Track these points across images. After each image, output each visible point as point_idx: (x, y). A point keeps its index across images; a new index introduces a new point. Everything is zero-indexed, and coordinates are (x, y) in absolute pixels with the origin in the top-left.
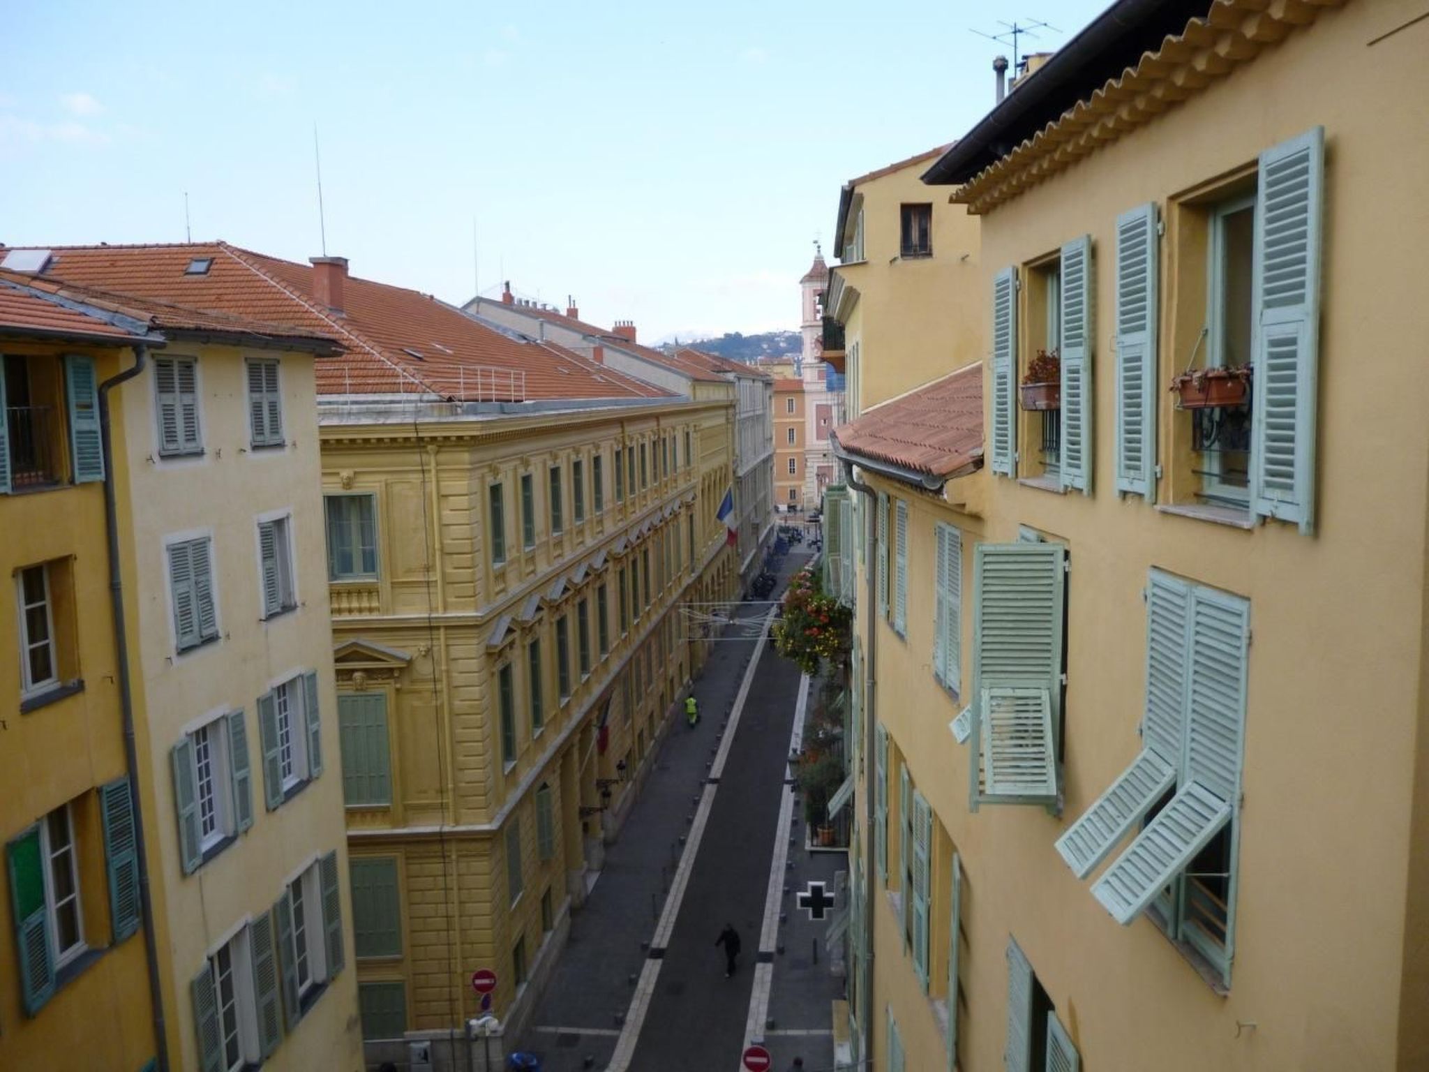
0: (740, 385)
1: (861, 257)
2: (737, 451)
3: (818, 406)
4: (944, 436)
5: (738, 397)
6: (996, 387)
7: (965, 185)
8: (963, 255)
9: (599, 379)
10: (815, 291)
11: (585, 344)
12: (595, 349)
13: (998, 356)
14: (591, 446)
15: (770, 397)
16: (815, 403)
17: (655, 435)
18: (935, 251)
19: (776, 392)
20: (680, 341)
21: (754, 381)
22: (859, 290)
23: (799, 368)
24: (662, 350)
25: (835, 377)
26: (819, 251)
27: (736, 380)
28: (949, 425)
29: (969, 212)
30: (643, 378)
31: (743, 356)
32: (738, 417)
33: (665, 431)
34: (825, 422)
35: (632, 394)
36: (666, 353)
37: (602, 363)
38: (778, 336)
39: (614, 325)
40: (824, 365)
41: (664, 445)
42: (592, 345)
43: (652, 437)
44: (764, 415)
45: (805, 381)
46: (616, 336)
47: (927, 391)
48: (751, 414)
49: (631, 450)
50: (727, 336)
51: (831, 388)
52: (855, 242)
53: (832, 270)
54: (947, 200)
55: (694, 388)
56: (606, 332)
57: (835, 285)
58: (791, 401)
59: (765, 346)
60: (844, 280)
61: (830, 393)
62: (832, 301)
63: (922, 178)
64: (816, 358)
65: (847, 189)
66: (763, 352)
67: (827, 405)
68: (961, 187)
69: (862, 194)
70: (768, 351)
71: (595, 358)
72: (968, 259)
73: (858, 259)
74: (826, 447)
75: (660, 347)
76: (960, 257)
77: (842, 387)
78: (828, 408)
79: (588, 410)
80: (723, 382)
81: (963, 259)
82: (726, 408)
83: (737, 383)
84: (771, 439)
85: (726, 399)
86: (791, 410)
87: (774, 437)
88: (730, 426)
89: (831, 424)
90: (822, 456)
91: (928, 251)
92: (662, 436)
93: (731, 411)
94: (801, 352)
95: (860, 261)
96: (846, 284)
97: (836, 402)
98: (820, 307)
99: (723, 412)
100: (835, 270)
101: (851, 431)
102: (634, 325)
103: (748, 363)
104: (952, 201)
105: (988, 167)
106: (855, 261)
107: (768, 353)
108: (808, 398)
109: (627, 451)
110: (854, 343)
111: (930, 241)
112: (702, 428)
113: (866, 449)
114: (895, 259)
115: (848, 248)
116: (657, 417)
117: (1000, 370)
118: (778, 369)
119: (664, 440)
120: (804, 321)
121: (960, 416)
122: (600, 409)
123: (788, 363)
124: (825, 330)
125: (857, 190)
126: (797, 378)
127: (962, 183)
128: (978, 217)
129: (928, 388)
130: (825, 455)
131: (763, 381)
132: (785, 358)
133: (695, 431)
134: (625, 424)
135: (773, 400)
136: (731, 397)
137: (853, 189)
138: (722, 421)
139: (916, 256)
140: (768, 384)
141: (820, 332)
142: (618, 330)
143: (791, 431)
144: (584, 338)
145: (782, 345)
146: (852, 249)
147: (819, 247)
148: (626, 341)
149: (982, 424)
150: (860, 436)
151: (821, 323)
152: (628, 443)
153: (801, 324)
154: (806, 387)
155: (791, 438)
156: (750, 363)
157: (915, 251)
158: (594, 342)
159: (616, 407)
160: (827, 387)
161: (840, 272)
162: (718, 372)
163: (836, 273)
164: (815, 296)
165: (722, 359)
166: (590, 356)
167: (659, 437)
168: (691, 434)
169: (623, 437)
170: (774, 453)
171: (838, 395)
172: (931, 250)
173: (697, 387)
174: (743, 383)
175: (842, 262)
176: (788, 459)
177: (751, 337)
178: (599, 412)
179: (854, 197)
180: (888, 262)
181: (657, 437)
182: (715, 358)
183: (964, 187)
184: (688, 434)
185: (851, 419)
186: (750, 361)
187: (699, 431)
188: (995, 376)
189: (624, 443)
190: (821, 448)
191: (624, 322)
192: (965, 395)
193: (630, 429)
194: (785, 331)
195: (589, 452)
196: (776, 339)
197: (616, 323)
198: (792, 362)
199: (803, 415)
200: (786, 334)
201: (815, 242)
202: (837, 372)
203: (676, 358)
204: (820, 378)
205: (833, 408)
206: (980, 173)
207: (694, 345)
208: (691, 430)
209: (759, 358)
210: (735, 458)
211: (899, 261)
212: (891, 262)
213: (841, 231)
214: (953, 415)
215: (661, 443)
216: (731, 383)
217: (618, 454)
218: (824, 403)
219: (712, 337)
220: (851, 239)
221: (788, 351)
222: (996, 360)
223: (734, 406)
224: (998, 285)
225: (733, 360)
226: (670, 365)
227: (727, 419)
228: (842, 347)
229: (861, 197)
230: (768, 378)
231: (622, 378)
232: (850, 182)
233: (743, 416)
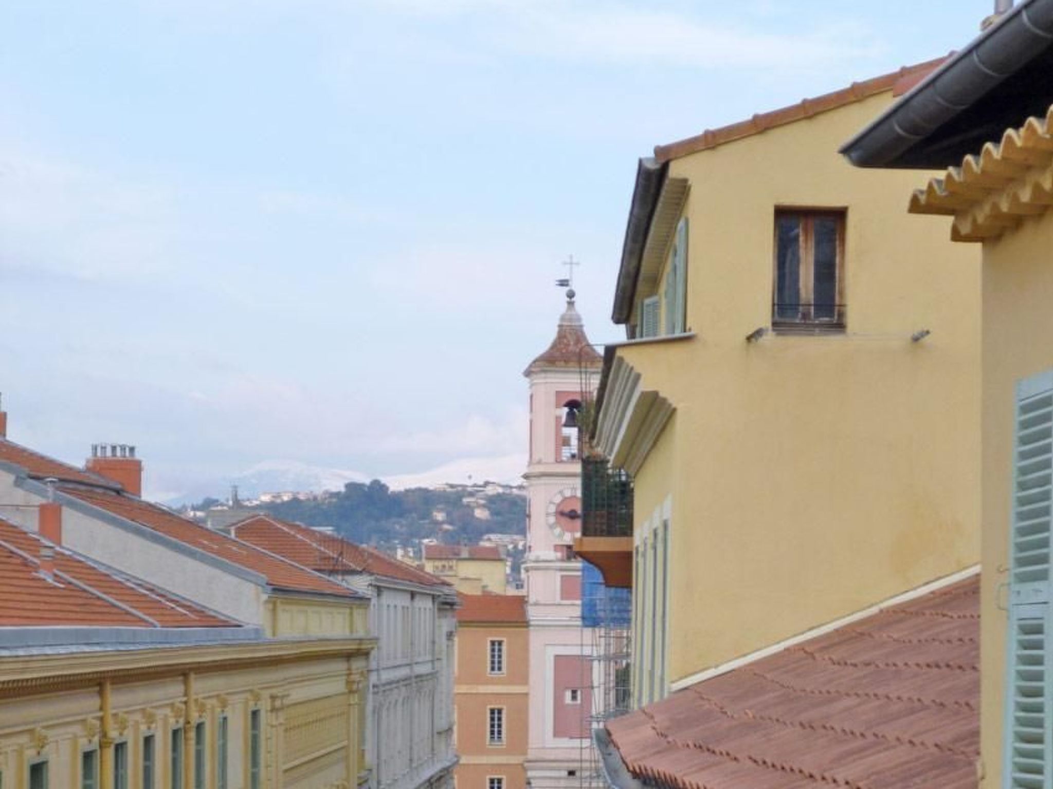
0: (380, 606)
1: (679, 325)
2: (370, 759)
3: (557, 657)
4: (881, 759)
5: (374, 633)
6: (1015, 650)
7: (951, 170)
8: (916, 331)
9: (50, 580)
10: (559, 394)
11: (20, 496)
12: (43, 508)
13: (1023, 579)
14: (24, 739)
15: (450, 635)
16: (552, 652)
17: (177, 716)
18: (852, 319)
19: (463, 623)
20: (242, 495)
21: (413, 595)
22: (673, 401)
23: (516, 569)
24: (200, 514)
25: (602, 594)
26: (571, 304)
27: (370, 593)
28: (890, 731)
29: (957, 236)
30: (154, 581)
31: (388, 536)
32: (373, 678)
33: (202, 709)
34: (574, 698)
35: (125, 617)
36: (209, 525)
37: (59, 544)
38: (471, 494)
39: (89, 454)
40: (578, 564)
41: (199, 740)
42: (38, 500)
43: (172, 721)
44: (433, 675)
45: (532, 599)
46: (94, 478)
47: (828, 643)
48: (404, 672)
49: (120, 748)
50: (352, 487)
51: (590, 619)
52: (663, 287)
53: (611, 350)
54: (906, 203)
55: (274, 611)
56: (71, 469)
57: (618, 387)
58: (496, 646)
59: (440, 516)
60: (638, 377)
61: (588, 631)
62: (606, 425)
63: (846, 151)
64: (557, 548)
65: (652, 166)
66: (434, 529)
67: (581, 658)
68: (941, 174)
69: (685, 181)
70: (446, 527)
71: (42, 531)
72: (927, 339)
73: (673, 330)
74: (576, 755)
75: (194, 508)
76: (909, 336)
77: (622, 618)
78: (584, 662)
79: (21, 652)
80: (343, 597)
81: (916, 339)
82: (349, 656)
83: (374, 601)
84: (450, 730)
85: (347, 633)
86: (496, 665)
87: (455, 728)
88: (354, 699)
89: (588, 700)
90: (565, 773)
91: (835, 319)
92: (195, 718)
93: (358, 664)
94: (523, 532)
95: (678, 334)
96: (644, 386)
97: (602, 652)
98: (573, 432)
99: (340, 666)
100: (619, 353)
101: (647, 732)
102: (138, 456)
103: (400, 553)
104: (916, 207)
105: (1010, 132)
106: (663, 335)
107: (447, 531)
108: (536, 639)
109: (110, 753)
110: (657, 523)
111: (842, 294)
112: (286, 701)
113: (687, 780)
114: (758, 333)
115: (647, 301)
116: (183, 673)
117: (1029, 612)
118: (468, 569)
119: (200, 727)
120: (530, 463)
121: (913, 712)
122: (48, 651)
123: (493, 556)
124: (586, 487)
125: (676, 170)
126: (512, 592)
127: (942, 166)
128: (976, 249)
129: (828, 636)
130: (571, 773)
131: (434, 597)
132: (485, 544)
133: (274, 710)
134: (108, 687)
135: (456, 639)
136: (360, 633)
137: (665, 167)
138: (337, 686)
139: (807, 327)
140: (446, 605)
141: (574, 488)
142: (99, 465)
143: (496, 714)
144: (18, 483)
145: (481, 514)
146: (656, 306)
147: (571, 295)
148: (118, 492)
149: (975, 734)
150: (672, 747)
151: (577, 468)
152: (113, 734)
153: (525, 470)
154: (533, 614)
155: (496, 731)
156: (406, 554)
157: (805, 316)
158: (42, 493)
159: (87, 649)
160: (583, 618)
161: (630, 357)
162: (332, 572)
163: (621, 360)
164: (558, 406)
165: (342, 541)
166: (31, 524)
167: (188, 722)
168: (263, 718)
169: (102, 719)
170: (457, 763)
171: (607, 636)
172: (841, 315)
173: (280, 607)
174: (388, 599)
175: (632, 334)
176: (488, 777)
177: (407, 491)
178: (48, 658)
179: (667, 182)
180: (742, 338)
181: (182, 721)
182: (326, 540)
183: (949, 177)
184: (255, 714)
185: (645, 701)
186: (405, 547)
187: (282, 708)
188: (1015, 624)
189: (104, 735)
190: (561, 755)
191: (114, 448)
192: (922, 660)
193: (116, 699)
194: (487, 484)
195: (20, 752)
196: (465, 500)
197: (95, 448)
198: (503, 556)
199: (522, 677)
200: (490, 491)
201: (563, 283)
202: (608, 584)
203: (233, 535)
204: (566, 593)
205: (596, 663)
206: (989, 145)
207: (273, 507)
208: (264, 706)
209: (426, 541)
210: (363, 773)
211: (770, 338)
212: (749, 339)
213: (634, 263)
214: (895, 708)
215: (192, 734)
216: (360, 600)
217: (88, 757)
218: (576, 651)
219: (319, 491)
220: (654, 282)
221: (490, 531)
222: (1017, 587)
223: (366, 654)
224: (1025, 409)
225: (364, 546)
226: (218, 553)
227: (349, 683)
228: (625, 527)
229: (683, 188)
230: (446, 590)
231: (105, 580)
232: (659, 151)
233: (386, 676)
